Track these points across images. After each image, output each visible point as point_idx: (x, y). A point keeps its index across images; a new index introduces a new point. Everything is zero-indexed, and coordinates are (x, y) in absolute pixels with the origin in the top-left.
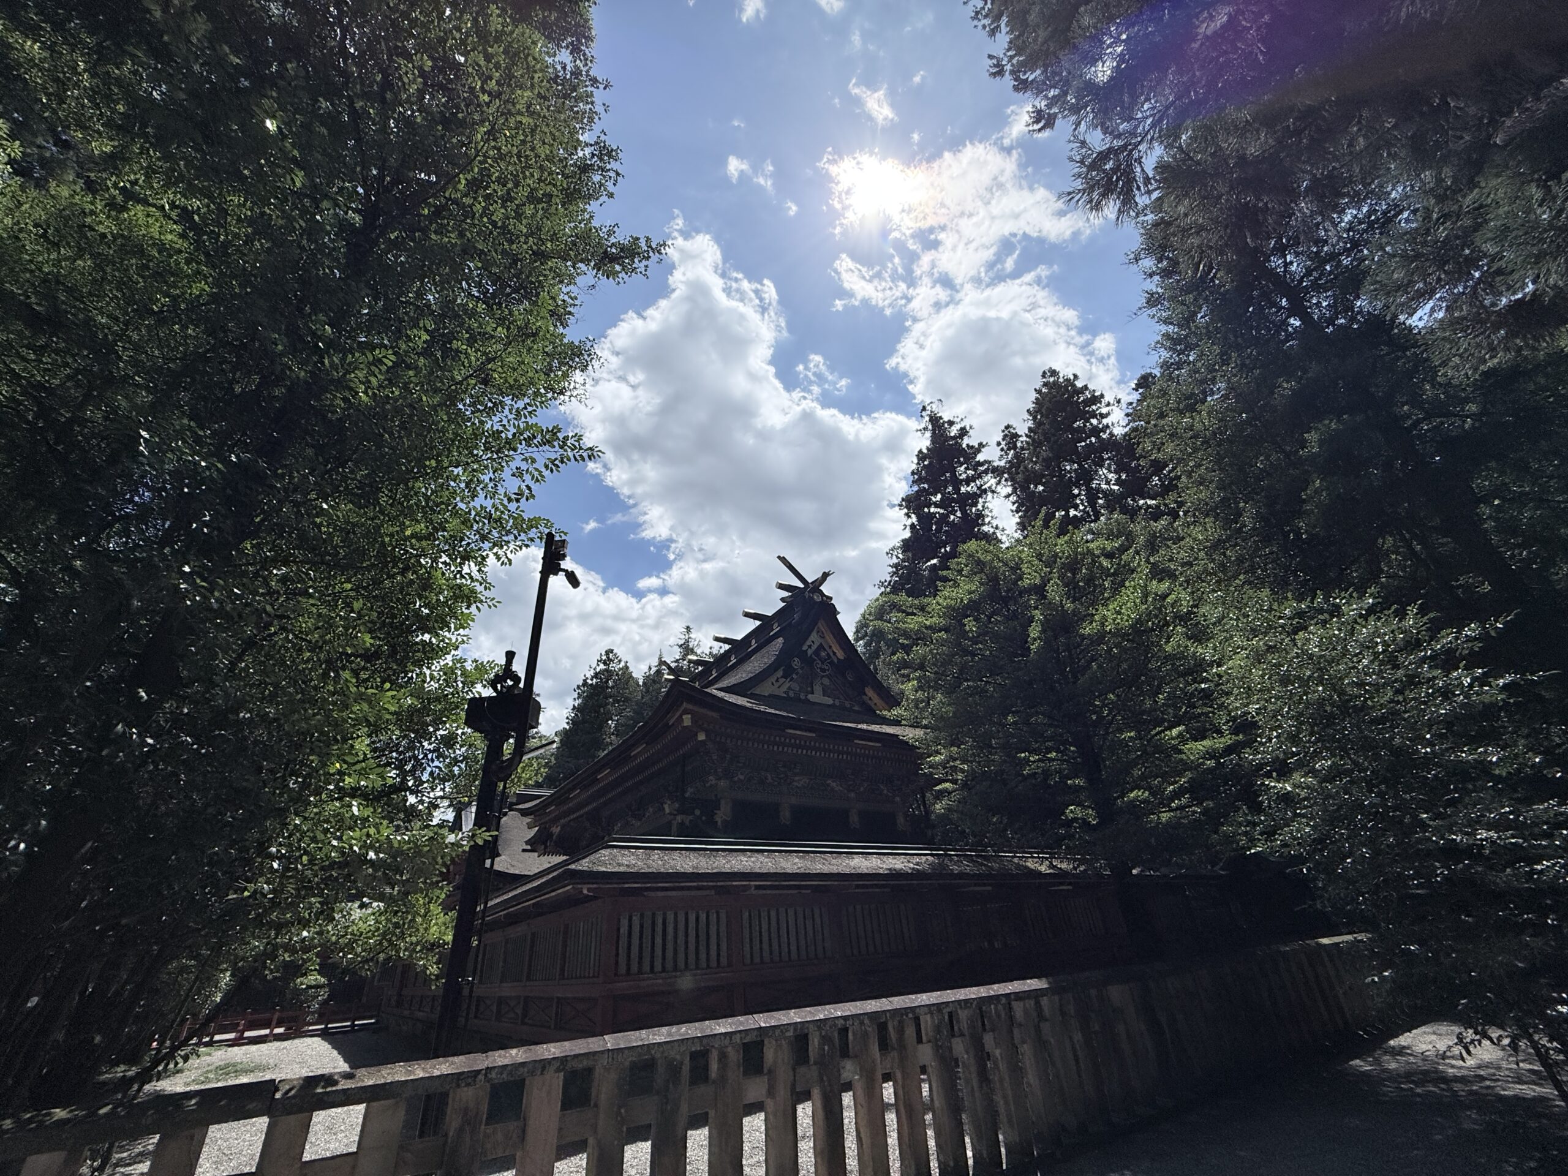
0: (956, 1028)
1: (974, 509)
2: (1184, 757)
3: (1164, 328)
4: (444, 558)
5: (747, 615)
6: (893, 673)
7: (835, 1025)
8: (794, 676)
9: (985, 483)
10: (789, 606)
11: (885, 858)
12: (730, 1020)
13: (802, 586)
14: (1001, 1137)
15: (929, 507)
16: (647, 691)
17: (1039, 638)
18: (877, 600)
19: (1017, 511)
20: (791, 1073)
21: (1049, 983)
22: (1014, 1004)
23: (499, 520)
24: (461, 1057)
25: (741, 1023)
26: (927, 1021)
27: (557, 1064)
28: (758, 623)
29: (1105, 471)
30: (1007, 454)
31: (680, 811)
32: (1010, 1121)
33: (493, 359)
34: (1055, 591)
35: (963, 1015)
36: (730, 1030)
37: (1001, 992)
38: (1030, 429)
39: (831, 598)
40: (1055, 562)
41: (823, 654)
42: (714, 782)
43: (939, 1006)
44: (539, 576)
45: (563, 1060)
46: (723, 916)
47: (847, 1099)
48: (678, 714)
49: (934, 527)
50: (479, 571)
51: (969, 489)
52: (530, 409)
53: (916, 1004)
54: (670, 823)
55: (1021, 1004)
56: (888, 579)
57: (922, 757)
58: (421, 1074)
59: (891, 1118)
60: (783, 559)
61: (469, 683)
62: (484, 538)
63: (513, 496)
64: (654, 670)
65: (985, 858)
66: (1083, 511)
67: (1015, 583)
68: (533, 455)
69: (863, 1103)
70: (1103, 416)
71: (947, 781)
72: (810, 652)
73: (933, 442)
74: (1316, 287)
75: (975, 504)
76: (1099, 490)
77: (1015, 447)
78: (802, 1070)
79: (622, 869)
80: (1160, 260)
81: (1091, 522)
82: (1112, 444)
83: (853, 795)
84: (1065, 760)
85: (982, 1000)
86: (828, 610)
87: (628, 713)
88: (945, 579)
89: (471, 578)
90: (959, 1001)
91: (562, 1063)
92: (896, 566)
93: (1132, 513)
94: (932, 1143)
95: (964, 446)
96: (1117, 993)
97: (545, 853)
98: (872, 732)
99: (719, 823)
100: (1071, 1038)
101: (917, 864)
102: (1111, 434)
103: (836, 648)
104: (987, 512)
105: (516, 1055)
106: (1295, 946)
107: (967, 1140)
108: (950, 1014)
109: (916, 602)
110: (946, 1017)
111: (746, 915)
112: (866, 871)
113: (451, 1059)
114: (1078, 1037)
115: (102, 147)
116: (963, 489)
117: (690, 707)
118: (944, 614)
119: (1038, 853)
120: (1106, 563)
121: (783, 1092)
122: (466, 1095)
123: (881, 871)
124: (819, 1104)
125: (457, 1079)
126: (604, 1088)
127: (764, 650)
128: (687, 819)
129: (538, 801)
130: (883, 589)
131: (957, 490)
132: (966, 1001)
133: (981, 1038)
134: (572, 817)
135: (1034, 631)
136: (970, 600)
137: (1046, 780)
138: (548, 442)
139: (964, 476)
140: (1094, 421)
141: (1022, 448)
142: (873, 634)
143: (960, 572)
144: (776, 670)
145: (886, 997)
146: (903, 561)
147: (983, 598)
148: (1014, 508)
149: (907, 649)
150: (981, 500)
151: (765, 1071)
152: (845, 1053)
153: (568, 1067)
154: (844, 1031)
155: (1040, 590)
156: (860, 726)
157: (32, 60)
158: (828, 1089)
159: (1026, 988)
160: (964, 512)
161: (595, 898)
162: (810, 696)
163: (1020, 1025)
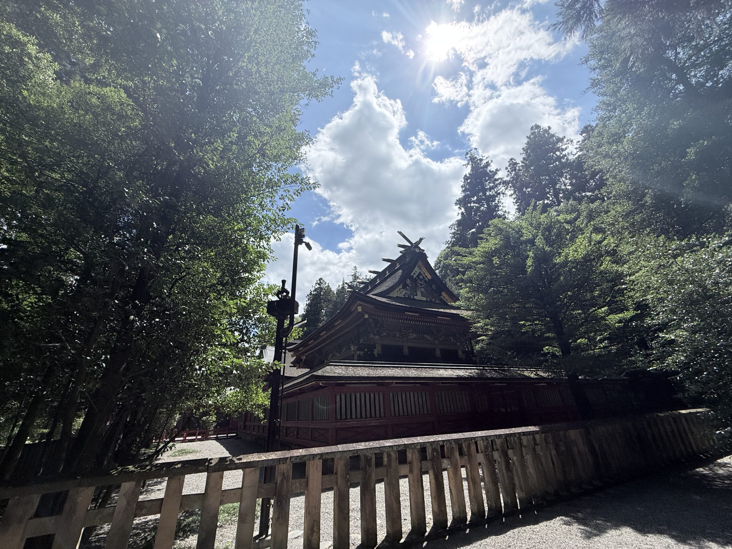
0: (494, 447)
1: (493, 203)
2: (607, 322)
3: (601, 98)
4: (252, 239)
5: (384, 260)
6: (454, 285)
7: (439, 444)
8: (408, 288)
9: (499, 190)
10: (404, 255)
11: (455, 370)
12: (391, 440)
13: (410, 245)
14: (517, 495)
15: (470, 203)
16: (338, 297)
17: (532, 265)
18: (445, 250)
19: (516, 203)
20: (419, 463)
21: (540, 428)
22: (522, 437)
23: (274, 220)
24: (280, 452)
25: (396, 442)
26: (481, 444)
27: (318, 457)
28: (389, 263)
29: (564, 179)
30: (511, 174)
31: (358, 350)
32: (521, 487)
33: (266, 144)
34: (539, 242)
35: (498, 441)
36: (392, 445)
37: (516, 432)
38: (524, 159)
39: (424, 250)
40: (540, 227)
41: (421, 277)
42: (372, 337)
43: (487, 437)
44: (294, 245)
45: (321, 455)
46: (381, 395)
47: (445, 474)
48: (356, 306)
49: (473, 213)
50: (267, 244)
51: (491, 193)
52: (284, 167)
53: (476, 436)
54: (353, 355)
55: (526, 437)
56: (450, 240)
57: (471, 324)
58: (264, 458)
59: (465, 484)
60: (400, 233)
61: (266, 295)
62: (268, 229)
63: (281, 209)
64: (341, 287)
65: (504, 371)
66: (552, 200)
67: (519, 238)
68: (288, 188)
69: (452, 477)
70: (563, 150)
71: (484, 335)
72: (415, 276)
73: (472, 170)
74: (695, 66)
75: (494, 201)
76: (560, 189)
77: (515, 170)
78: (424, 462)
79: (336, 375)
80: (600, 60)
81: (556, 206)
82: (568, 165)
83: (437, 342)
84: (543, 325)
85: (507, 435)
86: (423, 256)
87: (331, 306)
88: (482, 238)
89: (264, 248)
90: (496, 435)
91: (321, 456)
92: (454, 233)
93: (580, 200)
94: (484, 496)
95: (488, 171)
96: (574, 434)
97: (299, 367)
98: (446, 313)
99: (376, 355)
100: (550, 453)
101: (470, 373)
102: (567, 159)
103: (427, 274)
104: (500, 204)
105: (301, 452)
106: (667, 414)
107: (501, 496)
108: (492, 441)
109: (467, 250)
110: (490, 442)
111: (391, 395)
112: (446, 376)
113: (275, 453)
114: (554, 452)
115: (89, 61)
116: (488, 193)
117: (361, 303)
118: (482, 255)
119: (530, 368)
120: (567, 226)
121: (416, 471)
122: (283, 467)
123: (453, 376)
124: (432, 477)
125: (279, 460)
126: (340, 466)
127: (393, 276)
128: (362, 353)
129: (295, 346)
130: (447, 245)
131: (485, 194)
132: (500, 435)
133: (507, 452)
134: (310, 352)
135: (529, 262)
136: (496, 248)
137: (533, 334)
138: (294, 181)
139: (488, 187)
140: (558, 153)
141: (519, 170)
142: (443, 267)
143: (490, 235)
144: (399, 285)
145: (461, 432)
146: (458, 231)
147: (502, 246)
148: (515, 201)
149: (463, 274)
150: (497, 199)
151: (408, 462)
152: (443, 456)
153: (324, 457)
154: (442, 447)
155: (532, 242)
156: (440, 310)
157: (57, 23)
158: (437, 471)
159: (528, 430)
160: (488, 205)
161: (325, 387)
162: (415, 297)
163: (526, 447)
